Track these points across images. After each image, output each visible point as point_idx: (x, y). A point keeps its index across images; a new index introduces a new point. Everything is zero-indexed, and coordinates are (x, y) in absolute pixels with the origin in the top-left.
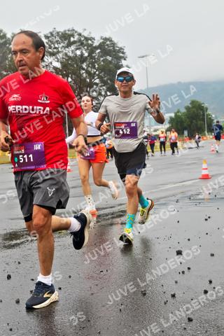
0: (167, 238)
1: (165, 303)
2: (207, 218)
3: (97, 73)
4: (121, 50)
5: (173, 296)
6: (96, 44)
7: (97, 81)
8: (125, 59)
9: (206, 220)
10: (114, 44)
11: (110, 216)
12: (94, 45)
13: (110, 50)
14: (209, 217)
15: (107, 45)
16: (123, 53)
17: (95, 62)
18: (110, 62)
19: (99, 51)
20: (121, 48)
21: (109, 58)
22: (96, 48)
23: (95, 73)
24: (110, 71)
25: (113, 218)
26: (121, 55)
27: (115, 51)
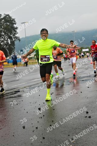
0: (34, 103)
1: (33, 131)
2: (52, 93)
3: (3, 30)
4: (14, 20)
5: (37, 128)
6: (2, 17)
7: (3, 34)
8: (15, 24)
9: (51, 94)
10: (10, 17)
11: (9, 94)
12: (1, 18)
13: (8, 20)
14: (53, 93)
15: (7, 18)
16: (15, 21)
17: (2, 25)
18: (9, 25)
19: (3, 20)
20: (13, 19)
21: (8, 24)
22: (2, 19)
23: (2, 30)
24: (9, 29)
25: (11, 95)
26: (14, 22)
27: (11, 20)
